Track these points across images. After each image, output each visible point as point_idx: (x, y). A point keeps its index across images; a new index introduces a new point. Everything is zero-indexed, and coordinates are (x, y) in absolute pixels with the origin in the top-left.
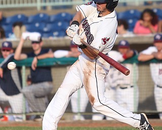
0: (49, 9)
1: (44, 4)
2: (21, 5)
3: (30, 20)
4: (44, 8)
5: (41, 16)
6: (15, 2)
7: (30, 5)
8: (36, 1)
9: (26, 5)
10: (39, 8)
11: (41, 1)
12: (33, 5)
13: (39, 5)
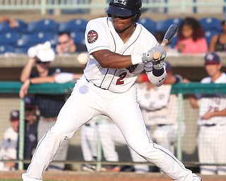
0: (57, 13)
1: (50, 6)
2: (19, 7)
3: (30, 28)
4: (51, 12)
5: (47, 22)
6: (10, 3)
7: (31, 7)
8: (40, 2)
9: (24, 7)
10: (43, 12)
11: (47, 2)
12: (36, 7)
13: (44, 7)
